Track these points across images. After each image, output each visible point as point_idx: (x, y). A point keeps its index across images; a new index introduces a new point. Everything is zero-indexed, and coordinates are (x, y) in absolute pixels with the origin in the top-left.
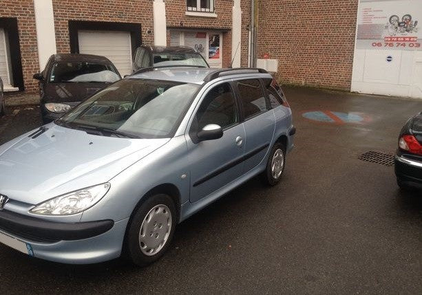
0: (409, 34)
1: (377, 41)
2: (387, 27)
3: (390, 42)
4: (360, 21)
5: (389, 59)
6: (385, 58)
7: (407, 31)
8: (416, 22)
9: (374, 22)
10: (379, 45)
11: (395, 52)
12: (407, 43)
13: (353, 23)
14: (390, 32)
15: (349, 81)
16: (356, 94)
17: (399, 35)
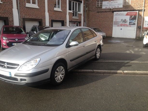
0: (126, 24)
1: (118, 25)
2: (120, 22)
3: (121, 25)
4: (114, 20)
5: (121, 29)
6: (120, 29)
7: (125, 23)
8: (127, 21)
9: (118, 20)
10: (119, 26)
11: (122, 28)
12: (125, 26)
13: (112, 21)
14: (121, 23)
15: (112, 34)
16: (113, 38)
17: (123, 24)
